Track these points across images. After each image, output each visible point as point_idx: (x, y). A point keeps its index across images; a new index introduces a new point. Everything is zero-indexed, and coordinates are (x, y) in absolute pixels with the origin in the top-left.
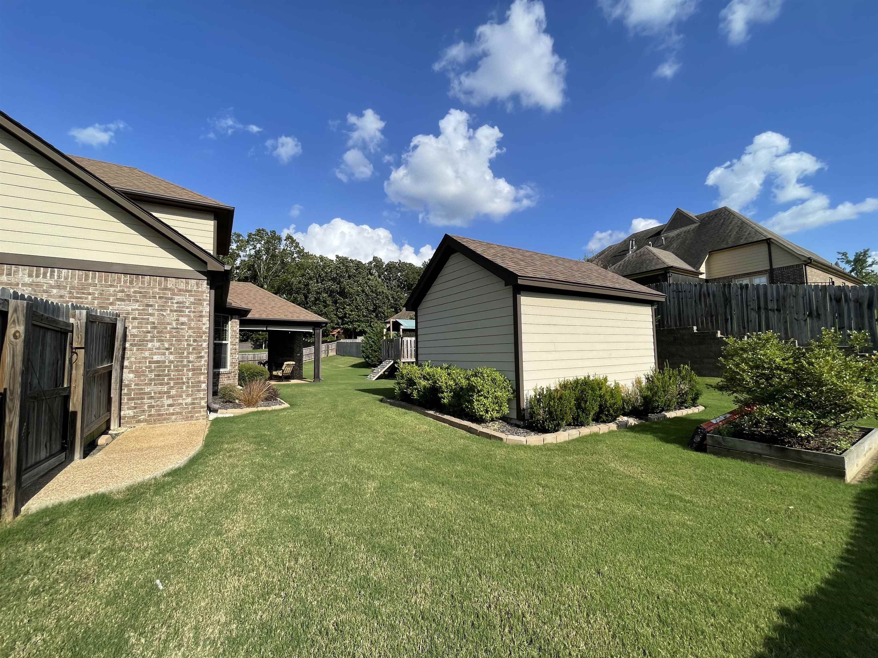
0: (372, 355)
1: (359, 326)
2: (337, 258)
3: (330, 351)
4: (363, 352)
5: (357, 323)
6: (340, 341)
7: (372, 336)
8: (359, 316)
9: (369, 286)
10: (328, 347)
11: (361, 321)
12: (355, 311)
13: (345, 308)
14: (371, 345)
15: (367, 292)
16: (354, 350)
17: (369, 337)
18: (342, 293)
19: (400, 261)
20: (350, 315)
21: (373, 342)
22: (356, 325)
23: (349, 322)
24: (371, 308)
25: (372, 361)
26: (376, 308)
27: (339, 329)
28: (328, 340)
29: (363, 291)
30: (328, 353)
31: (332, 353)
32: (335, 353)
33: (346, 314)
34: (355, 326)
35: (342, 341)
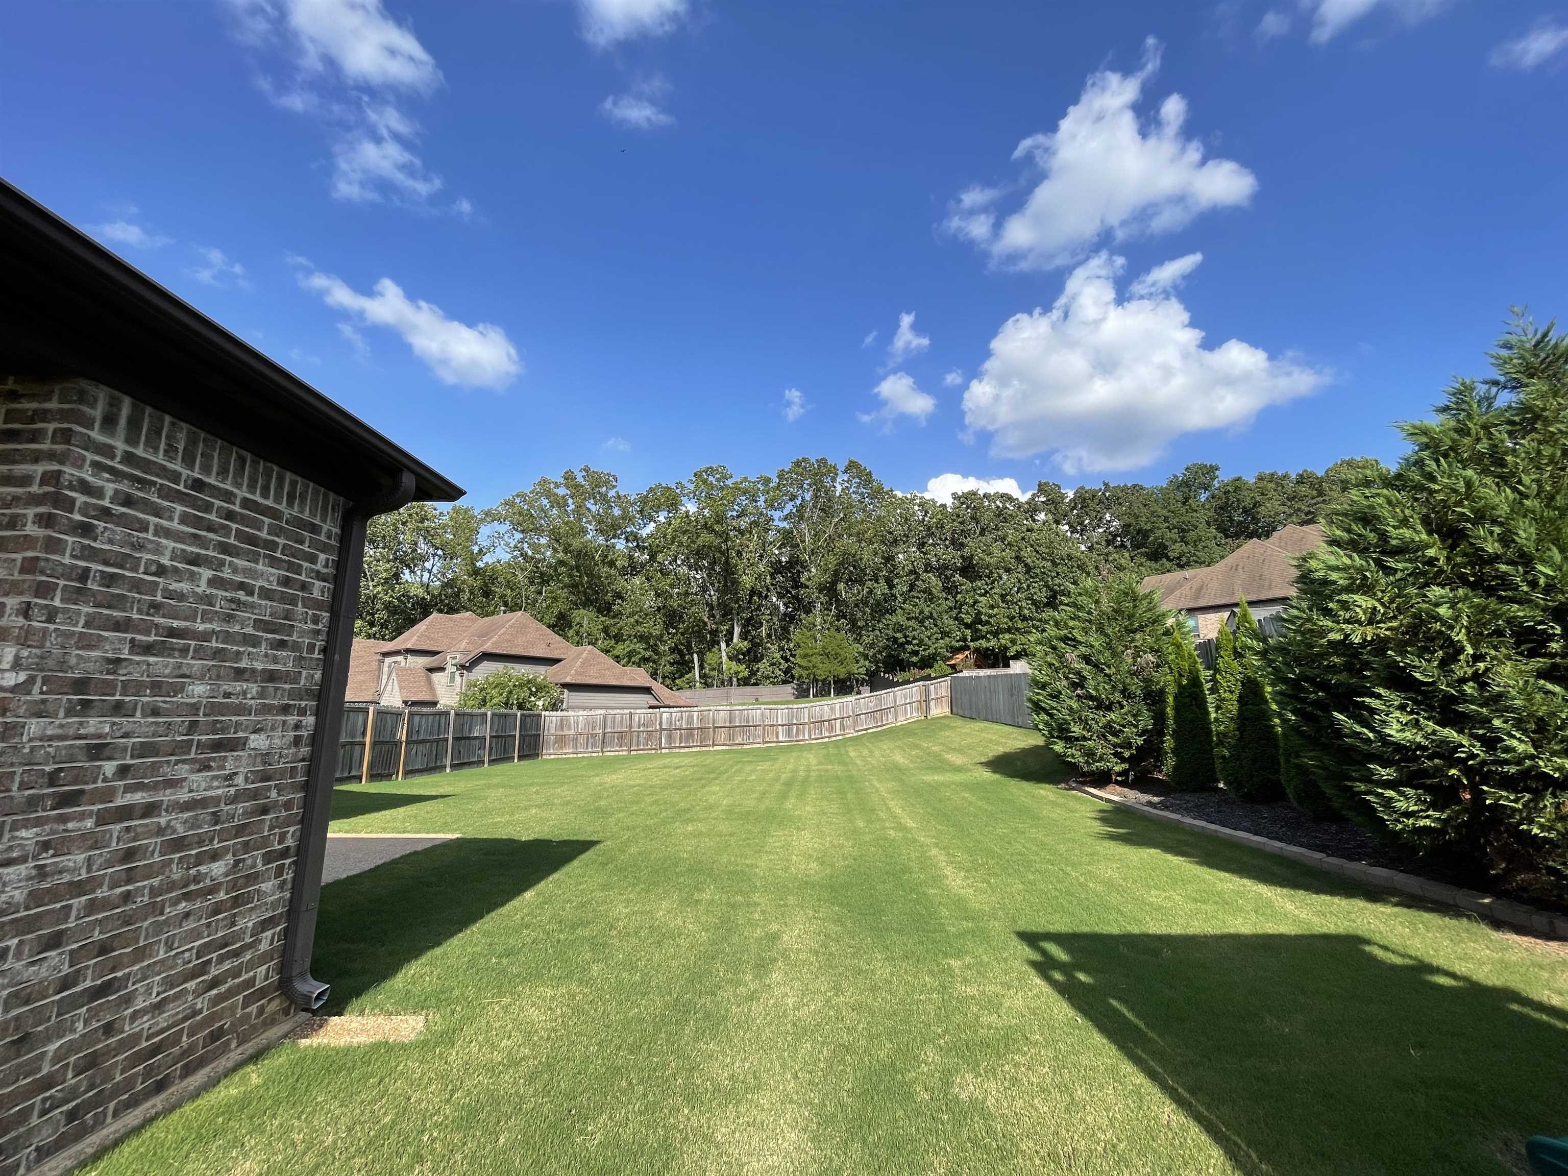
0: (1084, 722)
1: (1013, 642)
2: (954, 499)
3: (932, 703)
4: (1037, 707)
5: (1007, 636)
6: (960, 675)
7: (1076, 634)
8: (1011, 618)
9: (1032, 546)
10: (927, 692)
11: (1018, 630)
12: (998, 607)
13: (976, 602)
14: (1078, 673)
15: (1029, 561)
16: (1001, 700)
17: (1065, 639)
18: (969, 570)
19: (1106, 485)
20: (990, 616)
21: (1087, 659)
22: (1005, 639)
23: (991, 633)
24: (1042, 596)
25: (1090, 754)
26: (1054, 597)
27: (967, 653)
28: (933, 675)
29: (1018, 558)
30: (928, 708)
31: (940, 710)
32: (947, 710)
33: (979, 613)
34: (1003, 642)
35: (965, 673)
